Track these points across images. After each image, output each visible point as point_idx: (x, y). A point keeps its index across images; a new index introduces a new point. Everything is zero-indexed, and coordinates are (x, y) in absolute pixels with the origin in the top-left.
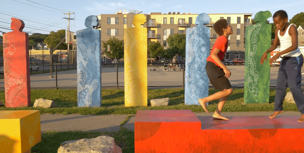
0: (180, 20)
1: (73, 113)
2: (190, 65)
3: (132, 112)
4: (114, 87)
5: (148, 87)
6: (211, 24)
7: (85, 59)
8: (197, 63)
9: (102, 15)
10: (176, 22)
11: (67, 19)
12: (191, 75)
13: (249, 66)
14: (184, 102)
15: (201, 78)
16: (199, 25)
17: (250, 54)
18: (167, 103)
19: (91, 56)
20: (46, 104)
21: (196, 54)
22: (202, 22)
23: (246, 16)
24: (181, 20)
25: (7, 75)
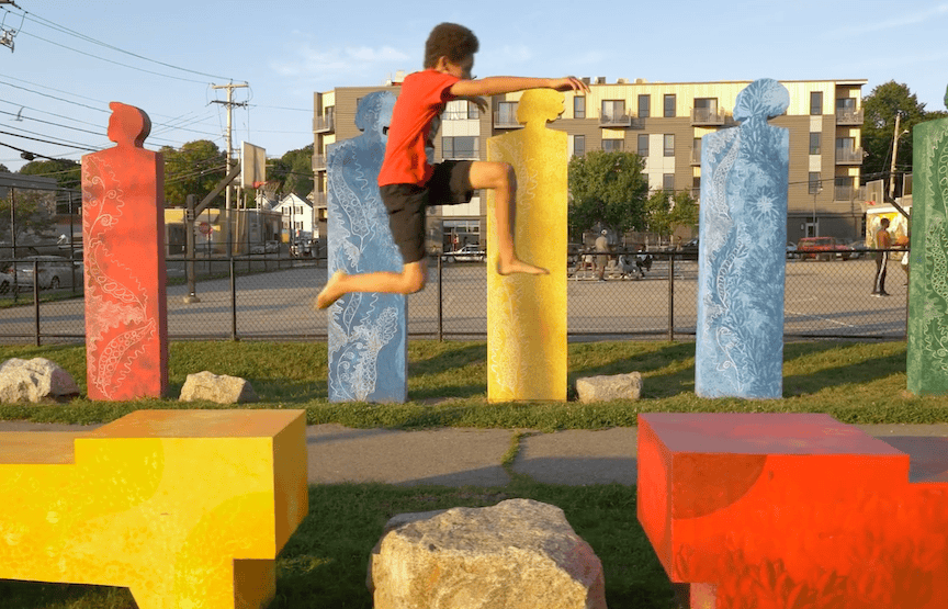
0: (607, 103)
1: (322, 422)
2: (716, 261)
3: (524, 421)
4: (427, 334)
5: (568, 334)
6: (718, 117)
7: (355, 240)
8: (743, 253)
9: (338, 91)
10: (592, 112)
11: (225, 103)
12: (719, 295)
13: (930, 263)
14: (692, 388)
15: (756, 304)
16: (748, 120)
17: (931, 221)
18: (635, 392)
19: (375, 228)
20: (223, 390)
21: (737, 221)
22: (761, 111)
23: (842, 89)
24: (612, 103)
25: (95, 294)
